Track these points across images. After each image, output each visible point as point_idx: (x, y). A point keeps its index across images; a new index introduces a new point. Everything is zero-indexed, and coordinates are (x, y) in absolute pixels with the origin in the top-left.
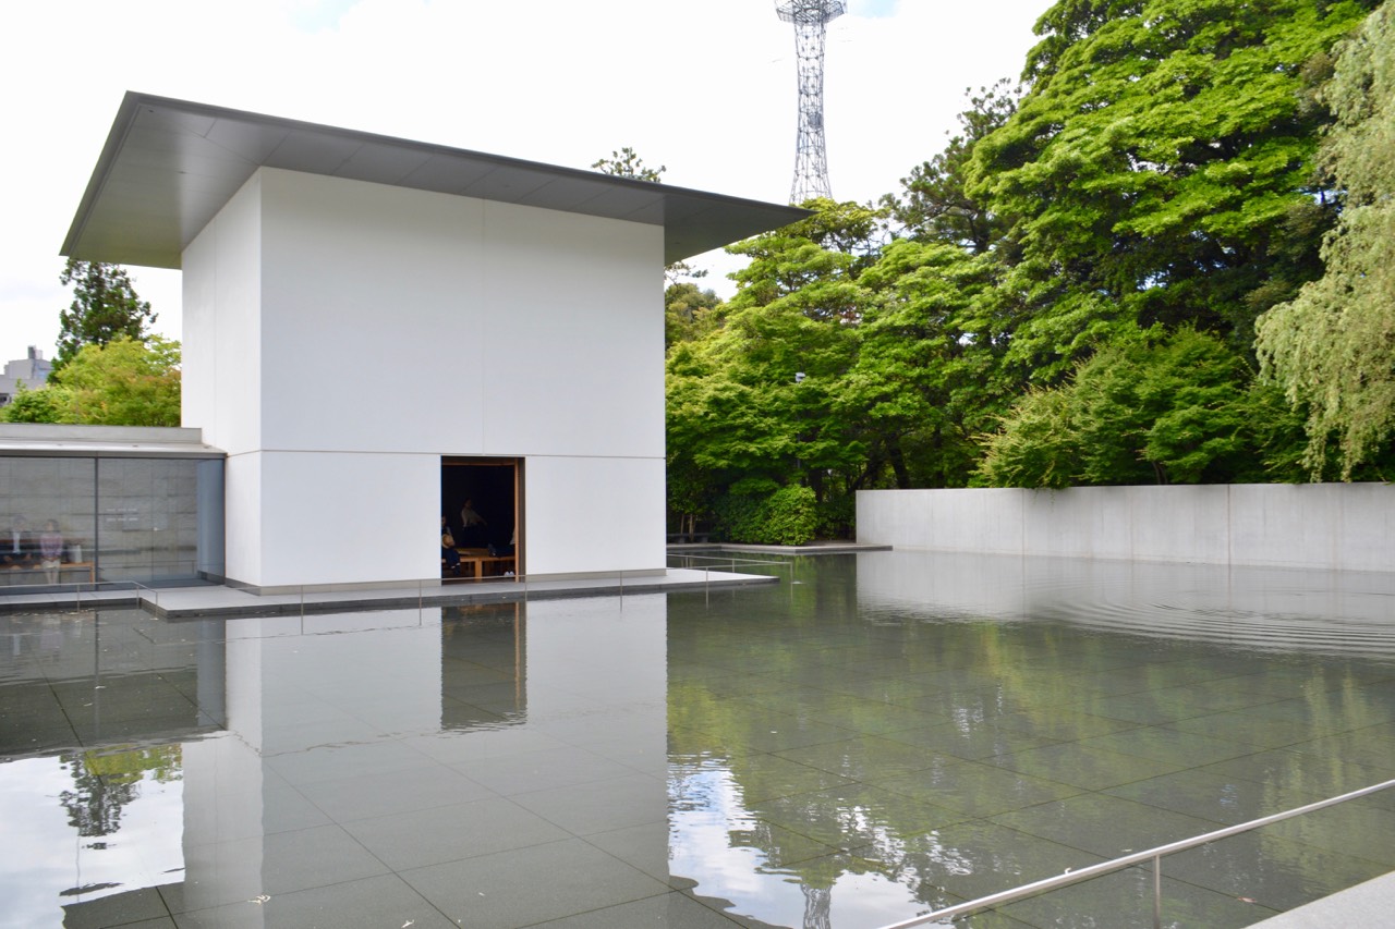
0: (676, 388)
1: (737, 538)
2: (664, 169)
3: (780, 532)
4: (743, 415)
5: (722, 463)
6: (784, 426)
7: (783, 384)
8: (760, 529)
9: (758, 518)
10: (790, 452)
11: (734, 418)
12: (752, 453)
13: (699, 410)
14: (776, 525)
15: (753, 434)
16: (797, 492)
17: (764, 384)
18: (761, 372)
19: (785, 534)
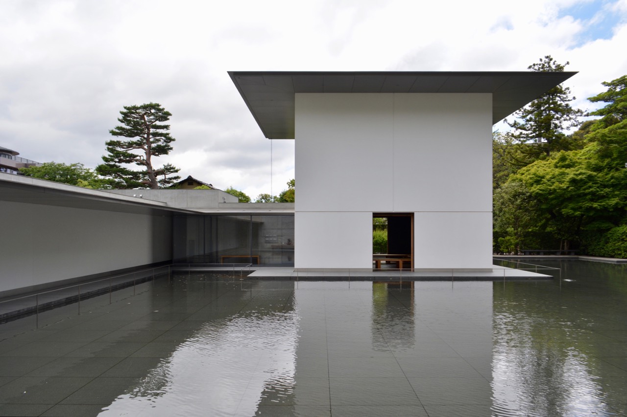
0: (553, 175)
1: (591, 253)
2: (568, 63)
3: (613, 251)
4: (590, 187)
5: (577, 213)
6: (617, 193)
7: (617, 170)
8: (603, 249)
9: (602, 243)
10: (620, 207)
11: (585, 190)
12: (595, 208)
13: (564, 186)
14: (611, 247)
15: (595, 197)
16: (623, 229)
17: (606, 170)
18: (605, 164)
19: (616, 252)
